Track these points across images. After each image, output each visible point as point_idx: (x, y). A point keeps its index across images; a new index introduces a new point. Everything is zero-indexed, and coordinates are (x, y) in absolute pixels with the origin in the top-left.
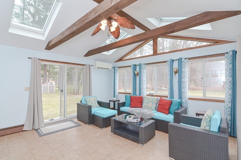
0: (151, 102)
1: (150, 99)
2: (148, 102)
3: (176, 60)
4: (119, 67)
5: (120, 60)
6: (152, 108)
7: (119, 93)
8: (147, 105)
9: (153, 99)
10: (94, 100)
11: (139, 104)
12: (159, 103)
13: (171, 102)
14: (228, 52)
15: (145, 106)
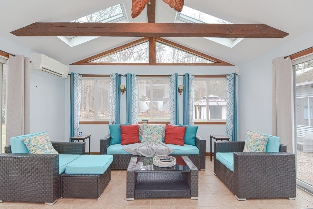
0: (156, 131)
1: (154, 128)
2: (151, 132)
3: (181, 76)
4: (83, 76)
5: (85, 62)
6: (158, 141)
7: (80, 123)
8: (149, 136)
9: (159, 127)
10: (46, 141)
11: (136, 137)
12: (166, 132)
13: (185, 129)
14: (230, 74)
15: (147, 138)
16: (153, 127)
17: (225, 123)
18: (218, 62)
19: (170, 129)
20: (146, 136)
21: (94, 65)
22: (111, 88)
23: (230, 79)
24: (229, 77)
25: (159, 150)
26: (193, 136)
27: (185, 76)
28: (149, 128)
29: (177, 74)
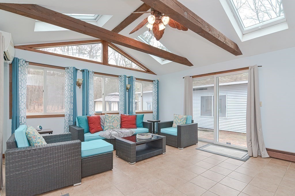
0: (116, 120)
1: (114, 118)
2: (112, 120)
3: (128, 77)
4: (30, 63)
8: (111, 124)
9: (118, 116)
12: (122, 120)
13: (136, 117)
14: (155, 80)
15: (109, 126)
16: (114, 116)
17: (152, 112)
18: (148, 71)
19: (125, 117)
20: (108, 124)
21: (45, 53)
22: (66, 81)
23: (155, 84)
24: (155, 82)
25: (126, 132)
26: (141, 121)
27: (130, 77)
28: (110, 117)
29: (126, 76)
